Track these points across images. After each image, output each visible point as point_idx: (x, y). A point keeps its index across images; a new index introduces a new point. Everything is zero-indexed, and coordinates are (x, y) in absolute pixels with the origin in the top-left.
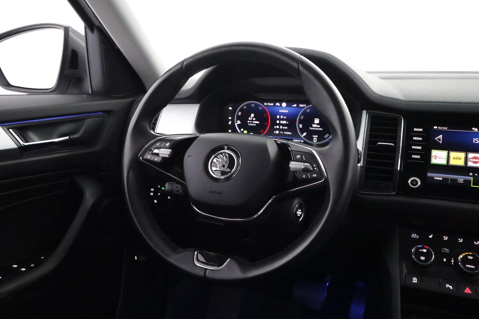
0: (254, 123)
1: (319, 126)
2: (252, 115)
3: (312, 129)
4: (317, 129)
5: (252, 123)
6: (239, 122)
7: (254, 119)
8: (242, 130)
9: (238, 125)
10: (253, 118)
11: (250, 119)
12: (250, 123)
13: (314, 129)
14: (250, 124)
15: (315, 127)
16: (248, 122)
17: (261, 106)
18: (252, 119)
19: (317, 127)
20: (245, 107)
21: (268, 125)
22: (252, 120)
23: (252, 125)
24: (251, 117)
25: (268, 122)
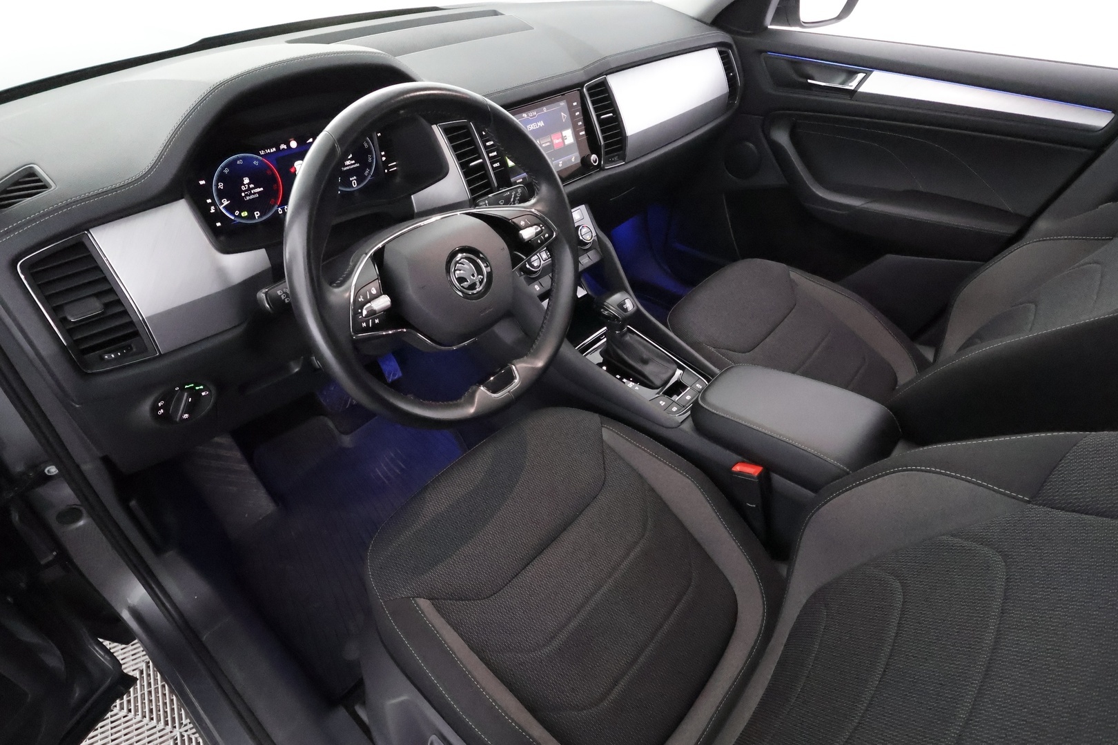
0: (255, 193)
1: (353, 162)
2: (246, 181)
3: (345, 169)
4: (352, 167)
5: (251, 194)
6: (226, 202)
7: (252, 186)
8: (237, 213)
9: (225, 207)
10: (249, 184)
11: (243, 188)
12: (246, 195)
13: (348, 168)
14: (248, 198)
15: (349, 165)
16: (243, 194)
17: (257, 159)
18: (249, 186)
19: (352, 164)
20: (226, 171)
21: (278, 186)
22: (250, 189)
23: (252, 197)
24: (244, 185)
25: (277, 182)
